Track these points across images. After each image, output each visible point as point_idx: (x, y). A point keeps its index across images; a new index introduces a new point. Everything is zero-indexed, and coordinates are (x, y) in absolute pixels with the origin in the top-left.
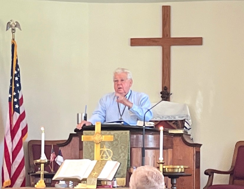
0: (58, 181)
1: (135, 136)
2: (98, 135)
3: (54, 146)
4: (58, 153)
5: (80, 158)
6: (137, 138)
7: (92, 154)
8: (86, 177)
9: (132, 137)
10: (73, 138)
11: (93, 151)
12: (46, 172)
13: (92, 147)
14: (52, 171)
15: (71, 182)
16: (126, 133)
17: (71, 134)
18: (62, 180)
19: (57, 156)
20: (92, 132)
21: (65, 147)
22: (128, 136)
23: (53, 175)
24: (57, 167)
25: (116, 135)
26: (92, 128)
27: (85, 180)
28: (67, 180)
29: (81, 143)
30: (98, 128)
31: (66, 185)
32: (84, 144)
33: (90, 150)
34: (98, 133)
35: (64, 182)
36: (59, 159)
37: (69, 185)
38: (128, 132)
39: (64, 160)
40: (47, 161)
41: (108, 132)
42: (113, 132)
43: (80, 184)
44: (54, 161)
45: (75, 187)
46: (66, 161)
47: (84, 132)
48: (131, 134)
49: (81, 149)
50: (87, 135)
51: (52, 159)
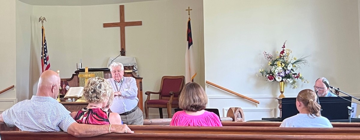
0: (67, 98)
1: (106, 74)
2: (86, 74)
3: (64, 81)
4: (67, 84)
5: (78, 86)
6: (108, 75)
7: (84, 84)
8: (81, 96)
9: (105, 75)
10: (75, 76)
11: (85, 83)
12: (61, 94)
13: (84, 80)
14: (64, 93)
15: (74, 99)
16: (102, 73)
17: (73, 74)
18: (69, 98)
19: (66, 86)
20: (84, 72)
21: (70, 81)
22: (103, 74)
23: (64, 96)
24: (66, 91)
25: (96, 74)
26: (83, 70)
27: (80, 97)
28: (72, 98)
29: (78, 78)
30: (87, 70)
31: (71, 101)
32: (80, 79)
33: (83, 82)
34: (86, 73)
35: (70, 99)
36: (67, 87)
37: (72, 100)
38: (103, 72)
39: (70, 87)
40: (61, 88)
41: (92, 72)
42: (95, 72)
43: (78, 100)
44: (65, 88)
45: (76, 102)
46: (71, 88)
47: (80, 73)
48: (105, 73)
49: (79, 82)
50: (81, 74)
51: (64, 88)
